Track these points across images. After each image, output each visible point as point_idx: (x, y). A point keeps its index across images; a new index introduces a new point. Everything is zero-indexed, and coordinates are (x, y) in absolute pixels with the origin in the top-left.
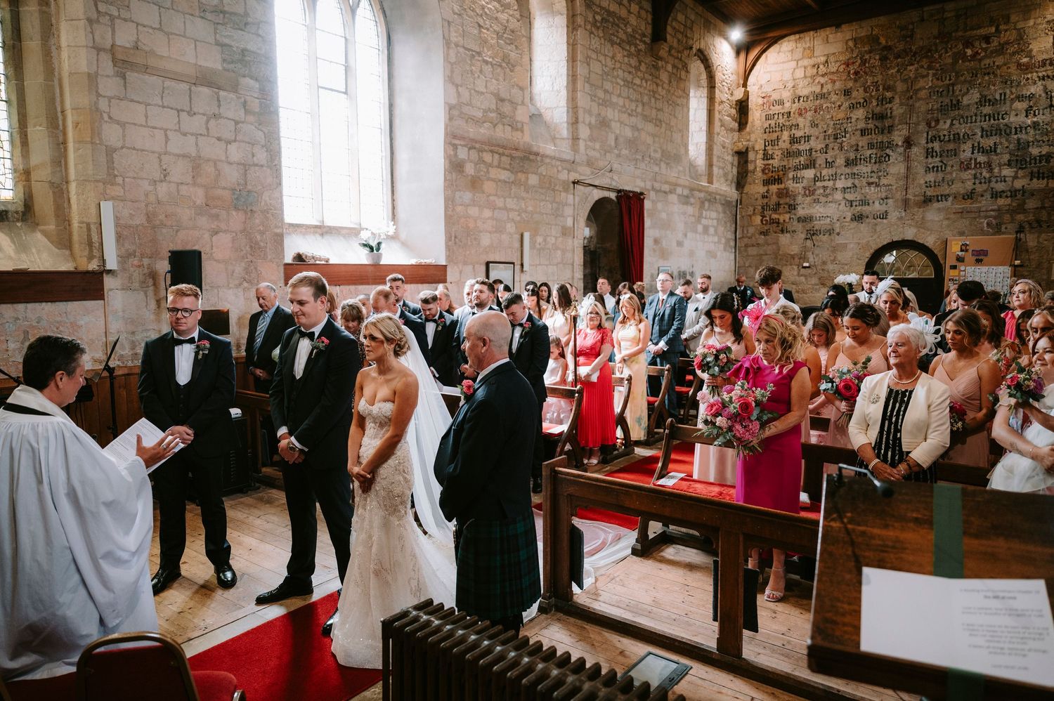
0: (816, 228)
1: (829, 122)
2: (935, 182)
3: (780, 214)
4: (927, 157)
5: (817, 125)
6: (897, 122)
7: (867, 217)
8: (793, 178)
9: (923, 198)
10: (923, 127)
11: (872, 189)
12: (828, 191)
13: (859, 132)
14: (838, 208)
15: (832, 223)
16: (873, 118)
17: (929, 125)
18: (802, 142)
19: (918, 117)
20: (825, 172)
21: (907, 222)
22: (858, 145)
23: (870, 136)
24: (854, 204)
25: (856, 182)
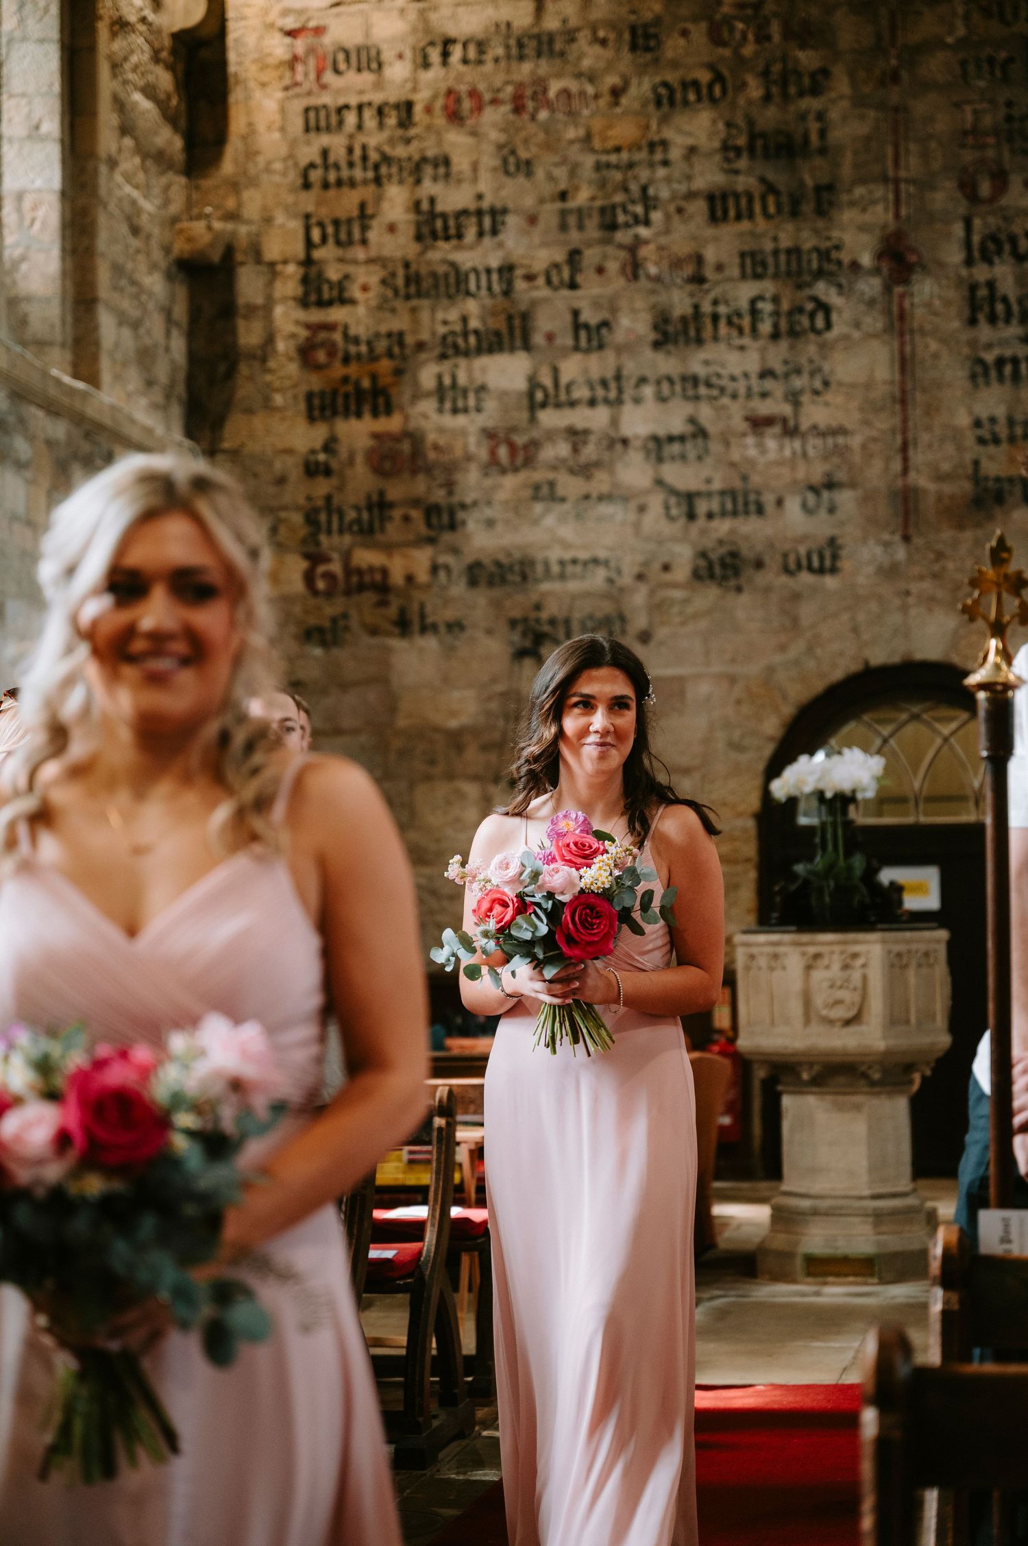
0: (552, 609)
1: (575, 153)
2: (1011, 422)
3: (389, 548)
4: (973, 322)
5: (526, 168)
6: (846, 171)
7: (759, 564)
8: (440, 392)
9: (967, 486)
10: (944, 197)
11: (771, 444)
12: (590, 451)
13: (699, 207)
14: (637, 526)
15: (615, 592)
16: (751, 149)
17: (968, 188)
18: (471, 234)
19: (925, 155)
20: (571, 368)
21: (915, 587)
22: (699, 260)
23: (745, 225)
24: (702, 507)
25: (705, 413)
